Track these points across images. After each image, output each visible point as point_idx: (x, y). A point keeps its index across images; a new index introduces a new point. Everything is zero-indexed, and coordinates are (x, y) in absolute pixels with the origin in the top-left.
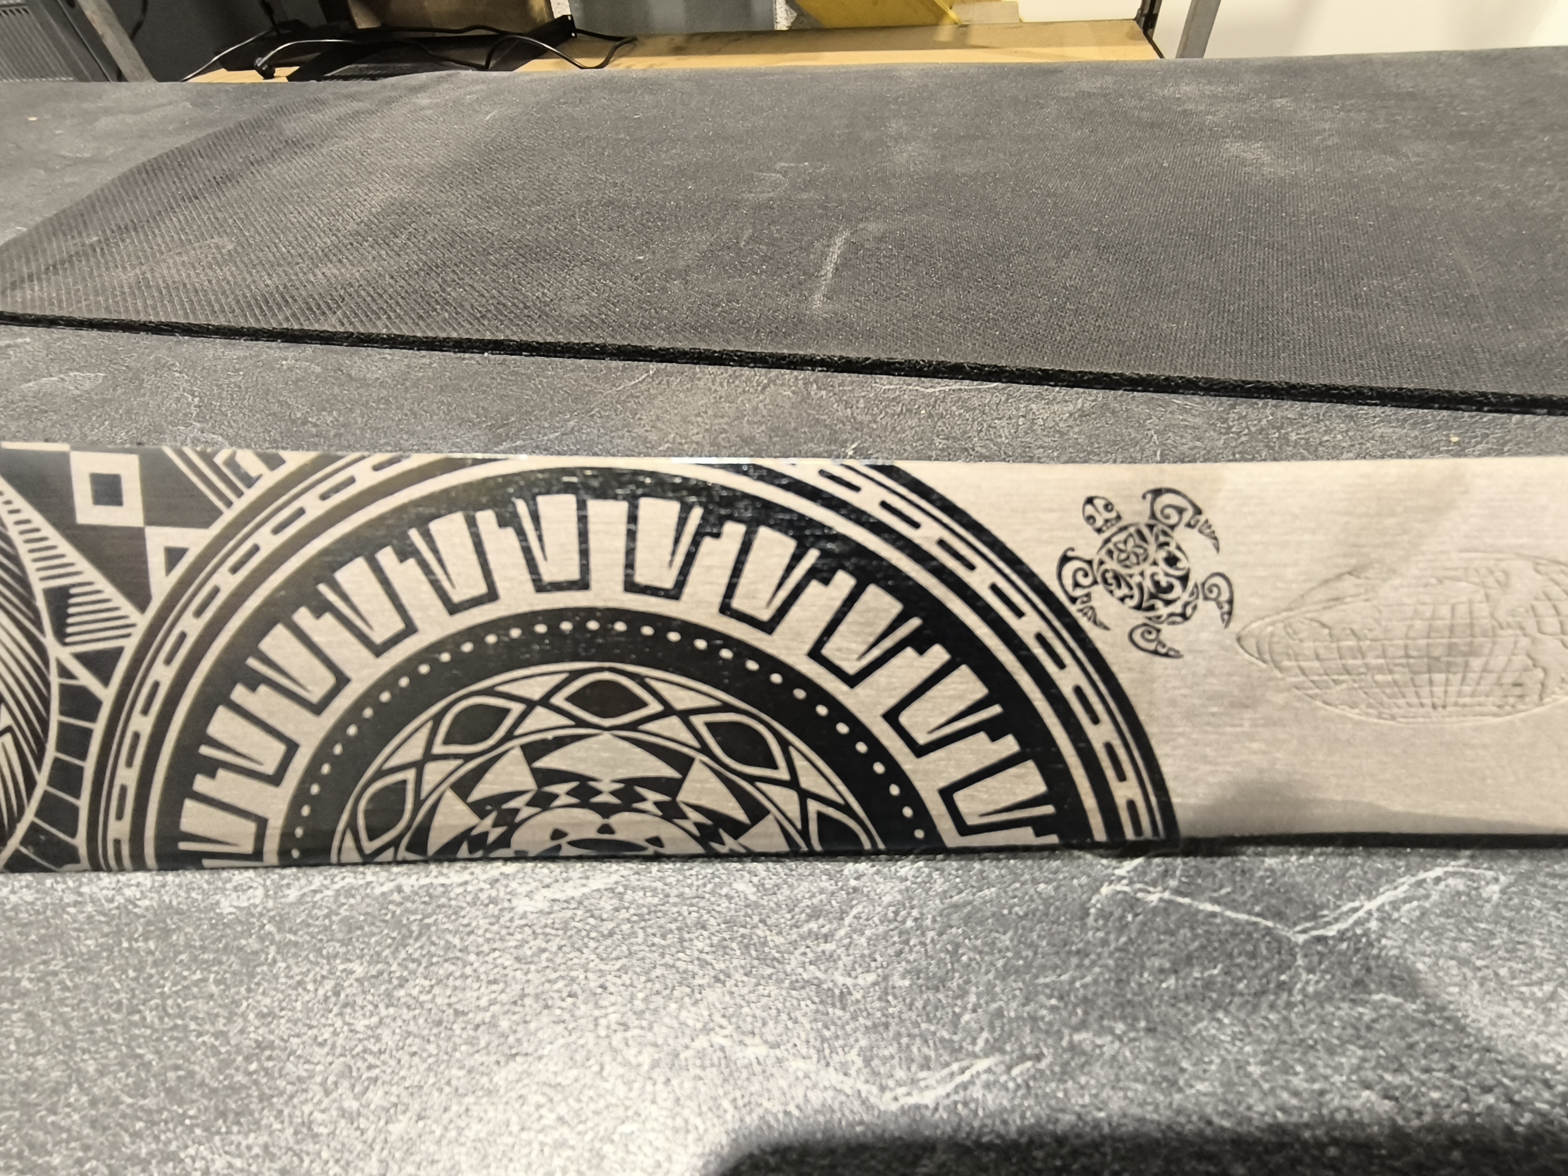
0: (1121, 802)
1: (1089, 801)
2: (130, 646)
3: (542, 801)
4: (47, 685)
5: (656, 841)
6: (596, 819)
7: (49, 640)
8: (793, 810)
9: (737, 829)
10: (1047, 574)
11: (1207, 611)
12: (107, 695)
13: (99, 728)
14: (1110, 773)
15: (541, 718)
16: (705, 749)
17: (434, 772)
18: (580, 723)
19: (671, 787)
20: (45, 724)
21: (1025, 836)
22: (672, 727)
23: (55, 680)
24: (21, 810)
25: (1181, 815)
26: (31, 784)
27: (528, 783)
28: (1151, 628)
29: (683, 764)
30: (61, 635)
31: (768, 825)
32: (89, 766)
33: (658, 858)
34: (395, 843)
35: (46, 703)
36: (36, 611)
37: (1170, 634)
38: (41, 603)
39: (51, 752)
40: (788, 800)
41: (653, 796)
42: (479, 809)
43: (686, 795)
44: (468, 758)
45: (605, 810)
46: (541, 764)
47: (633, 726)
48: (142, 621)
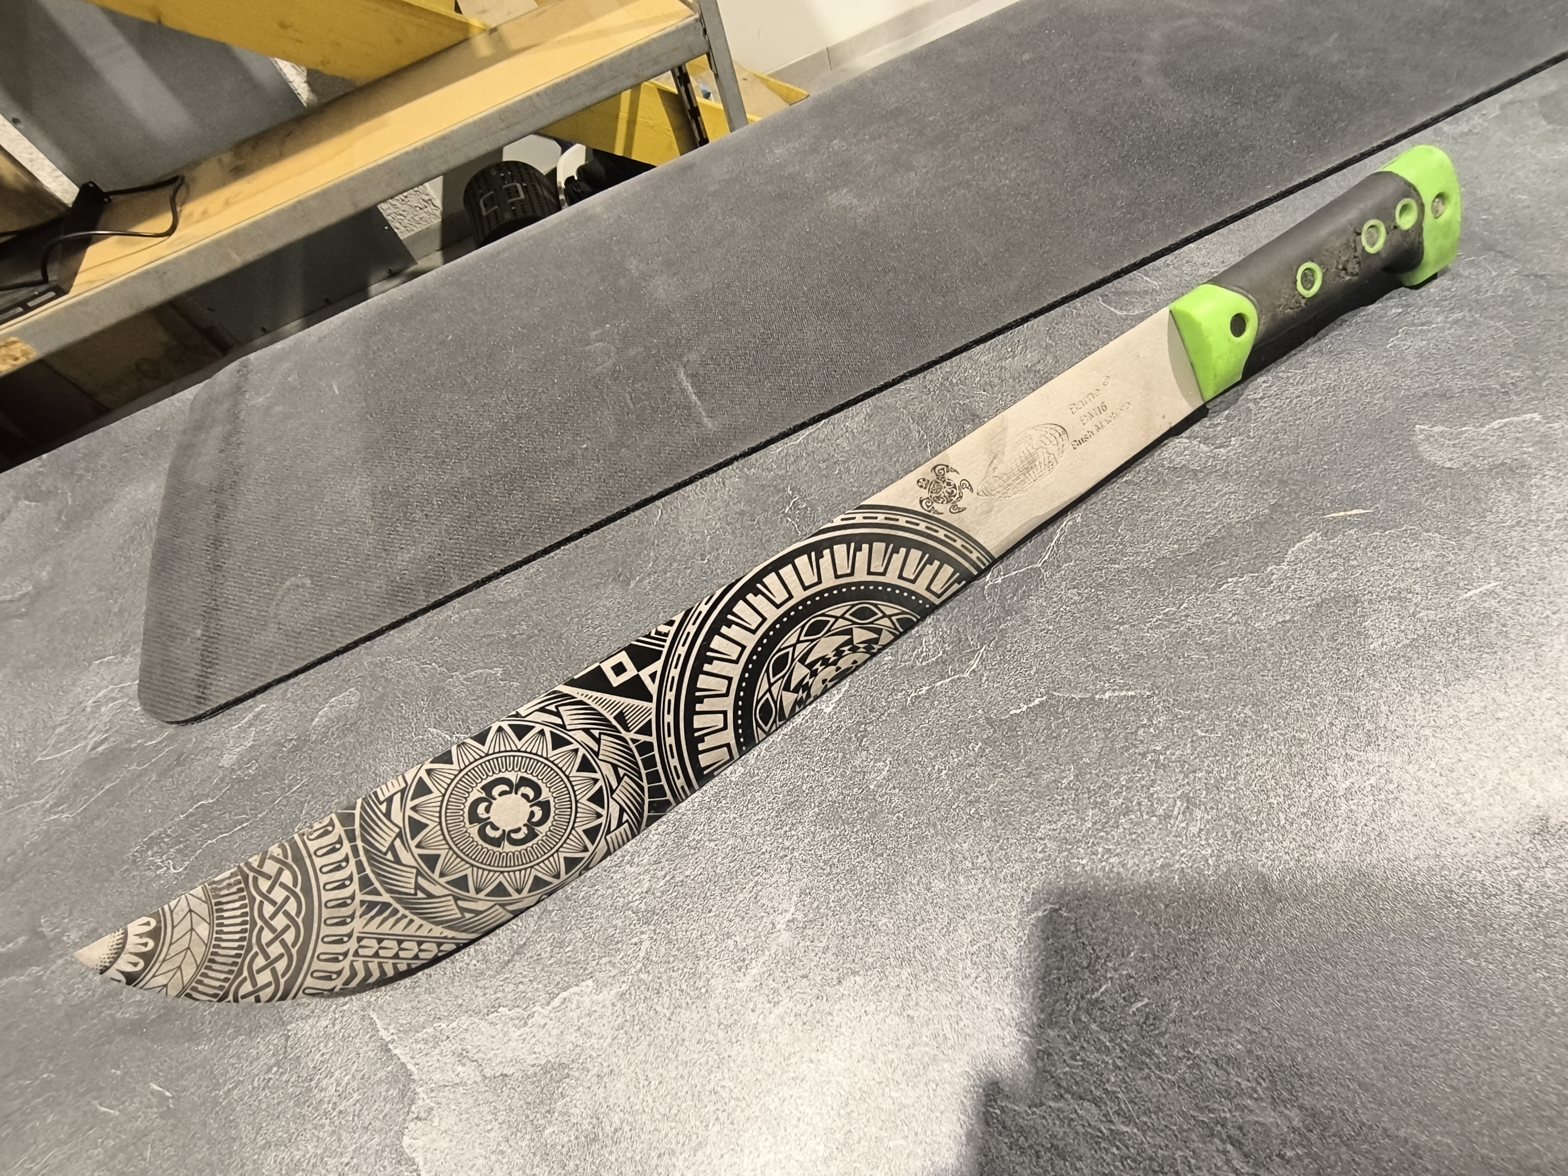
0: (975, 559)
1: (967, 565)
2: (653, 717)
3: (814, 674)
4: (630, 749)
5: (855, 662)
6: (833, 668)
7: (624, 734)
8: (889, 624)
9: (876, 641)
10: (918, 508)
11: (966, 491)
12: (653, 739)
13: (656, 752)
14: (967, 553)
15: (800, 647)
16: (854, 623)
17: (775, 689)
18: (812, 641)
19: (850, 642)
20: (636, 764)
21: (956, 587)
22: (841, 623)
23: (632, 746)
24: (643, 800)
25: (993, 553)
26: (642, 788)
27: (807, 671)
28: (954, 506)
29: (849, 632)
30: (627, 729)
31: (884, 633)
32: (659, 767)
33: (858, 668)
34: (775, 721)
35: (633, 756)
36: (614, 727)
37: (960, 504)
38: (615, 723)
39: (643, 772)
40: (886, 622)
41: (846, 648)
42: (796, 691)
43: (856, 642)
44: (783, 677)
45: (835, 663)
46: (807, 662)
47: (829, 631)
48: (653, 705)
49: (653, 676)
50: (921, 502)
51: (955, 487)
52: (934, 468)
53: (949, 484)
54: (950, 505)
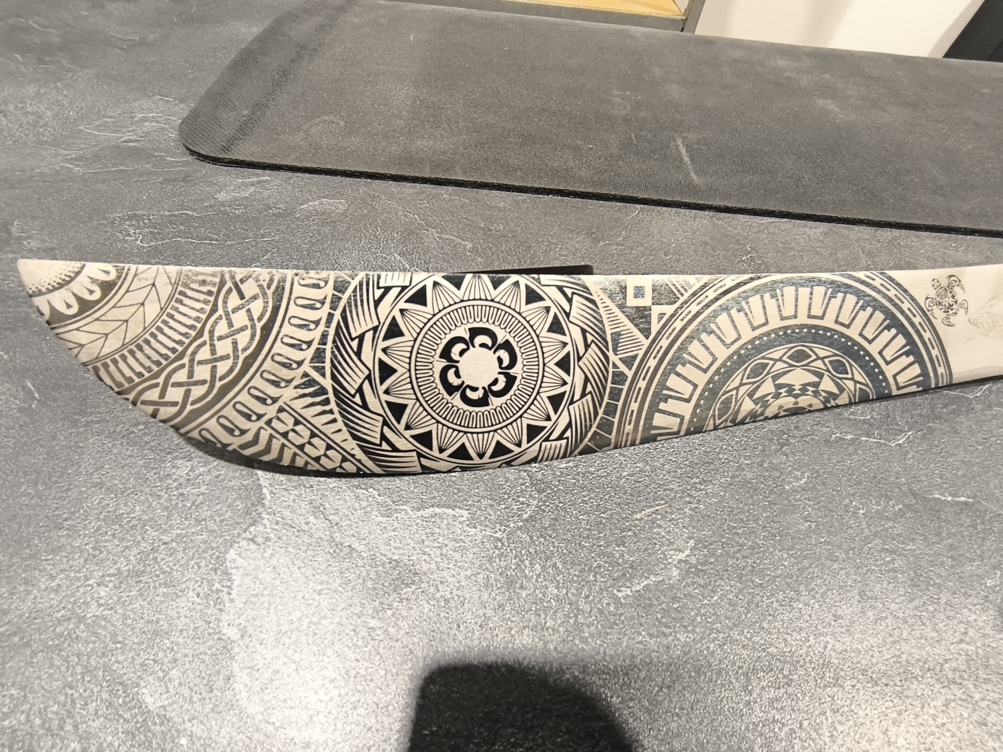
0: (939, 373)
1: (932, 375)
2: (641, 353)
3: (777, 396)
4: (607, 372)
5: (811, 405)
6: (792, 400)
7: (610, 354)
8: (852, 388)
9: (835, 396)
10: (922, 302)
11: (962, 311)
12: (630, 374)
13: (625, 388)
14: (937, 365)
15: (780, 365)
16: (828, 371)
17: (743, 390)
18: (791, 366)
19: (816, 385)
20: (605, 388)
21: (914, 388)
22: (819, 363)
23: (611, 370)
24: (591, 426)
25: (954, 376)
26: (596, 414)
27: (773, 390)
28: (948, 318)
29: (820, 376)
30: (615, 351)
31: (845, 395)
32: (620, 404)
33: (810, 411)
34: (726, 420)
35: (606, 380)
36: (607, 342)
37: (953, 319)
38: (609, 339)
39: (606, 399)
40: (850, 384)
41: (811, 389)
42: (756, 402)
43: (821, 387)
44: (754, 383)
45: (796, 396)
46: (777, 382)
47: (807, 365)
48: (647, 343)
49: (662, 315)
50: (927, 298)
51: (956, 302)
52: (950, 276)
53: (953, 297)
54: (945, 315)
